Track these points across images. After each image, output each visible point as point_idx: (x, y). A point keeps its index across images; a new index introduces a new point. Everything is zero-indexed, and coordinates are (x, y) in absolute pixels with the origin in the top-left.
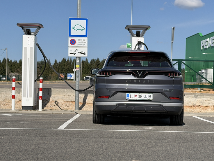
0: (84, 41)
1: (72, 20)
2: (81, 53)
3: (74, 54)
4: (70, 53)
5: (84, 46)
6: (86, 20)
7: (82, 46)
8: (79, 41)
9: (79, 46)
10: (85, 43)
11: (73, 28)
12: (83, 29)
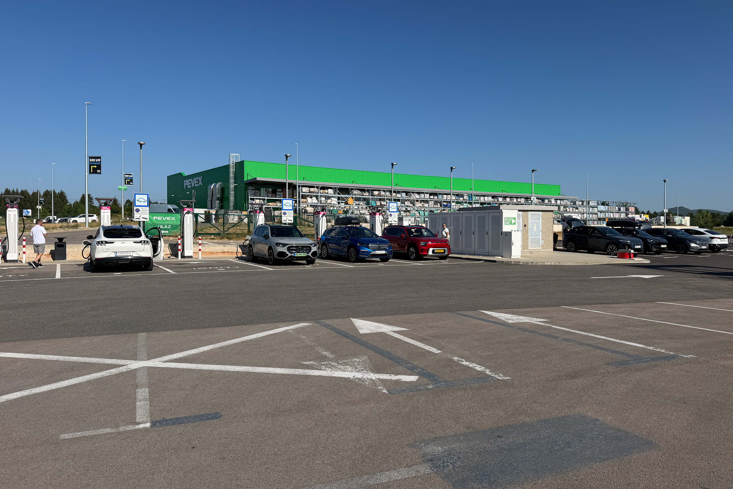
0: (146, 210)
1: (136, 195)
2: (144, 218)
3: (139, 219)
4: (136, 219)
5: (146, 213)
6: (148, 195)
7: (145, 213)
8: (142, 210)
9: (142, 213)
10: (147, 211)
11: (137, 200)
12: (145, 201)
